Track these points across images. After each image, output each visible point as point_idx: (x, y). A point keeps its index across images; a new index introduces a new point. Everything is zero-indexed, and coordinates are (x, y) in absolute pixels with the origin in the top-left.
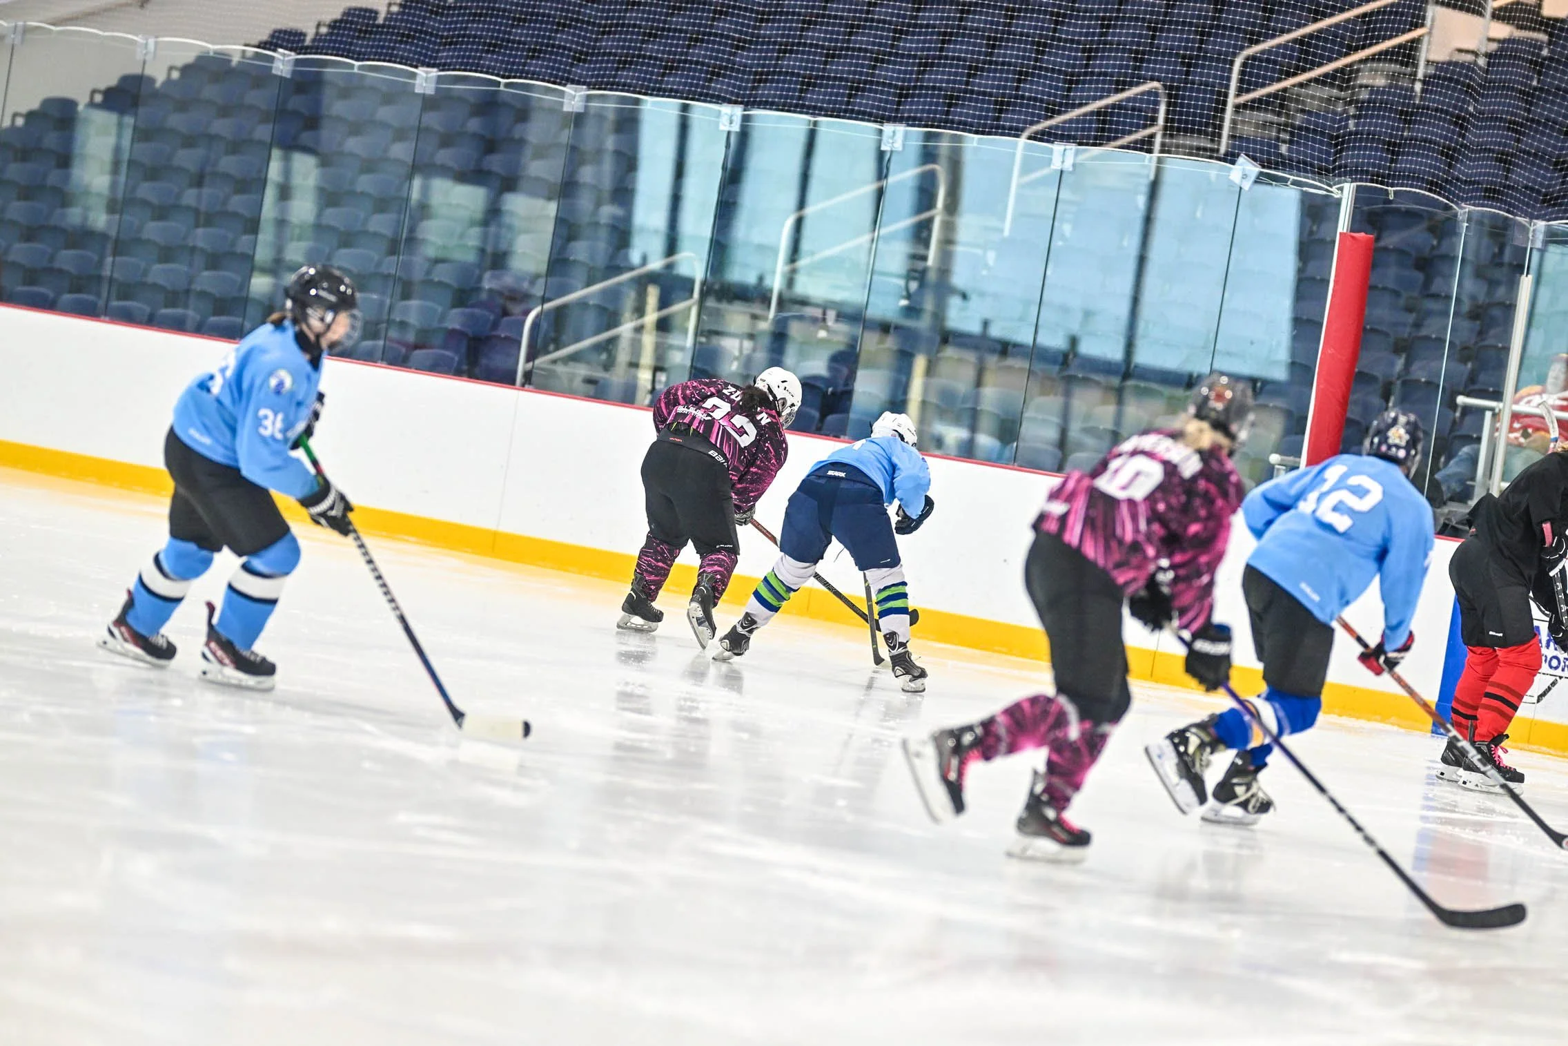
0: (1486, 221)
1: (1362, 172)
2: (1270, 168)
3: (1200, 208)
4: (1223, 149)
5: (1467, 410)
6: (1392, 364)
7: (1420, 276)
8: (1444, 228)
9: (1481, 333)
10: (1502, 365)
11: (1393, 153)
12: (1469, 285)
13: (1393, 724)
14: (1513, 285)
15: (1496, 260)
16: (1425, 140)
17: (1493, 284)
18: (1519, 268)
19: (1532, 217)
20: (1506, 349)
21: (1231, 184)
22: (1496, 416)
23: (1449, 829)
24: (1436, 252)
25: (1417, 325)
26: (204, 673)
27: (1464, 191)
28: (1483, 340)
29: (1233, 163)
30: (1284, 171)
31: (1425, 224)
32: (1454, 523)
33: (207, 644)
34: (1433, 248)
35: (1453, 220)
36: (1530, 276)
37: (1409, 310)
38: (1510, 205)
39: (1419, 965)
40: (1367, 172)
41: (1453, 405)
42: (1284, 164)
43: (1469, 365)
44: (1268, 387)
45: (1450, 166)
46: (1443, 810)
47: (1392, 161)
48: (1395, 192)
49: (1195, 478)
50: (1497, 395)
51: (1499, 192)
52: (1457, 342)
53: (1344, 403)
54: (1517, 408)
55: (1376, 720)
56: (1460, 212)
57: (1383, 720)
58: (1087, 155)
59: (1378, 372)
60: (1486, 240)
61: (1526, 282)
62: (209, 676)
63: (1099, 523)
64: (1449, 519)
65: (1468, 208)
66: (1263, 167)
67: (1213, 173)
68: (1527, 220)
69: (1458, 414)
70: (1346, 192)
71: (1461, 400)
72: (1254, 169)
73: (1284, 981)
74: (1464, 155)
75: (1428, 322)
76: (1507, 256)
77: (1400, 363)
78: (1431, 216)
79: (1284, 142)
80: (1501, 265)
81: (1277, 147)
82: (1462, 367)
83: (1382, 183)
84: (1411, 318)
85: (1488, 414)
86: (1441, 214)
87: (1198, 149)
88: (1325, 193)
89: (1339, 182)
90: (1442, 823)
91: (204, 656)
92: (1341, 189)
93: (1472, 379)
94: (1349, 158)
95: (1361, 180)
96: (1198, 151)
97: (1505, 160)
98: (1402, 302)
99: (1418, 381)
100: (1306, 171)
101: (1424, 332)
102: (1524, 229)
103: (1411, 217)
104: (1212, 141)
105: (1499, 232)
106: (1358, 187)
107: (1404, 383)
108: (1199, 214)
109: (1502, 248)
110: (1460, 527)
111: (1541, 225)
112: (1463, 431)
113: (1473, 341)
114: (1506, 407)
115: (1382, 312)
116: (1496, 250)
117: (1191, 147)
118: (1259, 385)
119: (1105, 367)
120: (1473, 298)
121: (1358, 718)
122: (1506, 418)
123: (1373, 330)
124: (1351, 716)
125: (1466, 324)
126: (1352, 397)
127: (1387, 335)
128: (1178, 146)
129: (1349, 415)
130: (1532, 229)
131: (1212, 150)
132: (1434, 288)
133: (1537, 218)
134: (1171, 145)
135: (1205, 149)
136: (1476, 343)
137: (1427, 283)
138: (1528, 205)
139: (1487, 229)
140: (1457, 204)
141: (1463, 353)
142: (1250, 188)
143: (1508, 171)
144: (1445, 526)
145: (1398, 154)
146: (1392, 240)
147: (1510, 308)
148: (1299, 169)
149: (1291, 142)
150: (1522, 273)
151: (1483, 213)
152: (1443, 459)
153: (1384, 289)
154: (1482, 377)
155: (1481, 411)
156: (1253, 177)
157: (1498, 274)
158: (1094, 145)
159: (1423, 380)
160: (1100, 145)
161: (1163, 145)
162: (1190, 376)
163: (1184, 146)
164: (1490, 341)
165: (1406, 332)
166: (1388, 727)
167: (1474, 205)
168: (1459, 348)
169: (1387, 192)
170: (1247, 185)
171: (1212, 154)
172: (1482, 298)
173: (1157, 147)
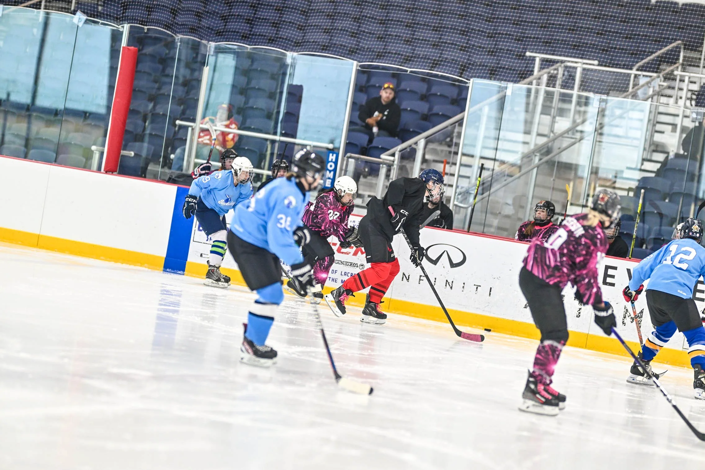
0: (190, 43)
1: (135, 19)
2: (91, 17)
3: (62, 35)
4: (73, 8)
5: (181, 127)
6: (147, 106)
7: (161, 67)
8: (171, 45)
9: (187, 93)
10: (195, 107)
11: (149, 11)
12: (183, 71)
13: (146, 267)
14: (201, 71)
15: (195, 60)
16: (163, 6)
17: (193, 70)
18: (203, 64)
19: (209, 41)
20: (197, 100)
21: (73, 24)
22: (193, 129)
23: (167, 314)
24: (168, 56)
25: (159, 89)
26: (242, 359)
27: (178, 29)
28: (188, 95)
29: (75, 14)
30: (97, 18)
31: (163, 43)
32: (173, 177)
33: (243, 344)
34: (166, 54)
35: (173, 42)
36: (208, 67)
37: (155, 81)
38: (201, 36)
39: (148, 374)
40: (137, 20)
41: (175, 125)
42: (97, 15)
43: (182, 107)
44: (91, 116)
45: (174, 18)
46: (165, 305)
47: (148, 15)
48: (148, 29)
49: (580, 237)
50: (194, 120)
51: (196, 30)
52: (176, 96)
53: (124, 123)
54: (202, 126)
55: (138, 266)
56: (177, 38)
57: (142, 265)
58: (11, 10)
59: (141, 109)
60: (190, 51)
61: (206, 70)
62: (245, 360)
63: (539, 260)
64: (172, 176)
65: (180, 36)
66: (88, 16)
67: (68, 19)
68: (207, 42)
69: (177, 129)
70: (125, 28)
71: (178, 122)
72: (84, 17)
73: (87, 381)
74: (180, 13)
75: (164, 87)
76: (199, 58)
77: (151, 105)
78: (166, 39)
79: (101, 5)
80: (196, 62)
81: (97, 8)
82: (178, 107)
83: (142, 24)
84: (157, 85)
85: (190, 129)
86: (170, 39)
87: (62, 8)
88: (115, 28)
89: (122, 24)
90: (164, 311)
91: (242, 351)
92: (123, 27)
93: (183, 113)
94: (129, 13)
95: (132, 23)
96: (61, 9)
97: (199, 15)
98: (152, 78)
99: (159, 114)
100: (107, 18)
101: (162, 91)
102: (206, 46)
103: (157, 40)
104: (68, 5)
105: (196, 47)
106: (131, 26)
107: (153, 114)
108: (61, 37)
109: (197, 54)
110: (177, 179)
111: (212, 44)
112: (179, 136)
113: (184, 96)
114: (198, 125)
115: (143, 83)
116: (194, 55)
117: (59, 7)
118: (88, 115)
119: (19, 107)
120: (184, 77)
121: (130, 264)
122: (197, 131)
123: (139, 91)
124: (127, 264)
125: (181, 88)
126: (127, 121)
127: (144, 92)
128: (52, 7)
129: (127, 128)
130: (209, 46)
131: (68, 9)
132: (167, 72)
133: (211, 41)
134: (49, 6)
135: (65, 8)
136: (185, 97)
137: (164, 70)
138: (207, 35)
139: (190, 46)
140: (175, 34)
141: (180, 101)
142: (82, 26)
143: (200, 20)
144: (170, 178)
145: (151, 11)
146: (148, 50)
147: (199, 81)
148: (104, 18)
149: (103, 6)
150: (204, 66)
151: (189, 39)
152: (170, 149)
153: (144, 72)
154: (188, 112)
155: (186, 127)
156: (83, 21)
157: (195, 66)
158: (14, 5)
159: (161, 113)
160: (17, 5)
161: (46, 6)
162: (57, 110)
163: (56, 7)
164: (191, 96)
165: (154, 92)
166: (143, 268)
167: (183, 35)
168: (177, 99)
169: (143, 29)
170: (80, 25)
171: (67, 10)
172: (188, 77)
173: (43, 6)
